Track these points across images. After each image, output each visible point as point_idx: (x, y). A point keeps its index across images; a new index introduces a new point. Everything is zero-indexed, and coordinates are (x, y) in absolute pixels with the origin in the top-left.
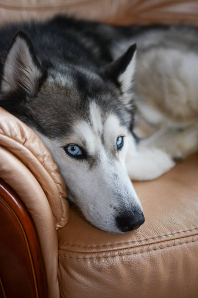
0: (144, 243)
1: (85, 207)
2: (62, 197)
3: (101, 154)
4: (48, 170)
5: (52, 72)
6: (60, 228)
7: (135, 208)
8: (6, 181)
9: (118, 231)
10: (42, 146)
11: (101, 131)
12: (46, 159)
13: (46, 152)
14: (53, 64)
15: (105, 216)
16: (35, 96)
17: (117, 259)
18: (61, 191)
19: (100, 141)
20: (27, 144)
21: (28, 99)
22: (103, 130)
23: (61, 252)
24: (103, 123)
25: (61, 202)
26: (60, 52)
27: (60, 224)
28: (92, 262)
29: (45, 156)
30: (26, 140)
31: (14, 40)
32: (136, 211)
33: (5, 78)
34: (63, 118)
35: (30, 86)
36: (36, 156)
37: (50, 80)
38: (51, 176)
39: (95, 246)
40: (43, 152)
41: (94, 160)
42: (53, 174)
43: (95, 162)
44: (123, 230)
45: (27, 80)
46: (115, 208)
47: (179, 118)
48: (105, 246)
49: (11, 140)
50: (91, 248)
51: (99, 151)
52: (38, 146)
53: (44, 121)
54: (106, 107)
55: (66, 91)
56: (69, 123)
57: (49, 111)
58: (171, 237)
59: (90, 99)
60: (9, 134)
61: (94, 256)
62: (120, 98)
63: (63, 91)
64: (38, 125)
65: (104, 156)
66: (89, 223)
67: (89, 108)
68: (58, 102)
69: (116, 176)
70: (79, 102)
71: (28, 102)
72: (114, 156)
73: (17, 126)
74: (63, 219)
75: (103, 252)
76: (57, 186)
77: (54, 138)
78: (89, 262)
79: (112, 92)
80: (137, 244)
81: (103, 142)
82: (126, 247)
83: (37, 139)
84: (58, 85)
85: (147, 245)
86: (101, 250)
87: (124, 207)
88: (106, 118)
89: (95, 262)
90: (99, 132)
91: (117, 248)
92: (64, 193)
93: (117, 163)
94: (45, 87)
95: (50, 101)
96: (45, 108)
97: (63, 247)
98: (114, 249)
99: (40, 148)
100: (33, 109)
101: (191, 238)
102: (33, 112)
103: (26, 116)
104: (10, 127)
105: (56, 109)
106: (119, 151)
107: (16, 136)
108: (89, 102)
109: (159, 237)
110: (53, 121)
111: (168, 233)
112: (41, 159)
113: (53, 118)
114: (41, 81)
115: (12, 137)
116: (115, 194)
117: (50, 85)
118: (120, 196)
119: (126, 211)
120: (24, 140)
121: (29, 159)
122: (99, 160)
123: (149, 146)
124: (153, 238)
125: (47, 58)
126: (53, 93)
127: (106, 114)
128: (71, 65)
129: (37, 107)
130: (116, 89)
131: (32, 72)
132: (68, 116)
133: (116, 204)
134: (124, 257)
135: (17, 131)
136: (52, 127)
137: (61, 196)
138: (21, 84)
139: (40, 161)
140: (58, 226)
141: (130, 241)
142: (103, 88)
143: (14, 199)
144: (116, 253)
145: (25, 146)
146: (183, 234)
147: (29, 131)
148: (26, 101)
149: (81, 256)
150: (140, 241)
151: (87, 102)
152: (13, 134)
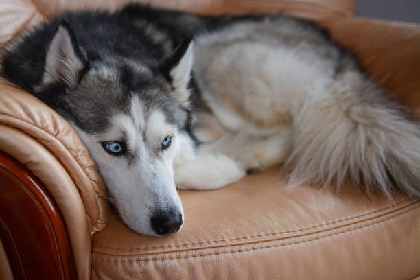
0: (182, 248)
1: (122, 208)
2: (99, 196)
3: (141, 151)
4: (81, 166)
5: (97, 64)
6: (97, 232)
7: (171, 208)
8: (35, 174)
9: (153, 233)
10: (77, 139)
11: (142, 126)
12: (80, 153)
13: (81, 147)
14: (101, 56)
15: (140, 217)
16: (76, 89)
17: (151, 264)
18: (97, 189)
19: (141, 138)
20: (59, 136)
21: (68, 91)
22: (146, 127)
23: (94, 255)
24: (146, 118)
25: (96, 202)
26: (111, 44)
27: (97, 228)
28: (124, 265)
29: (79, 150)
30: (58, 132)
31: (57, 30)
32: (172, 212)
33: (47, 69)
34: (102, 113)
35: (71, 78)
36: (69, 149)
37: (92, 72)
38: (85, 172)
39: (128, 248)
40: (77, 146)
41: (133, 157)
42: (87, 170)
43: (134, 160)
44: (159, 233)
45: (68, 72)
46: (150, 208)
47: (260, 123)
48: (138, 249)
49: (42, 131)
50: (124, 250)
51: (139, 148)
52: (72, 140)
53: (83, 115)
54: (150, 102)
55: (108, 84)
56: (108, 118)
57: (88, 104)
58: (213, 244)
59: (133, 94)
60: (40, 124)
61: (126, 259)
62: (172, 94)
63: (105, 84)
64: (77, 119)
65: (144, 154)
66: (126, 226)
67: (130, 103)
68: (98, 95)
69: (155, 174)
70: (120, 96)
71: (67, 95)
72: (157, 154)
73: (50, 118)
74: (99, 221)
75: (135, 255)
76: (92, 184)
77: (92, 134)
78: (120, 265)
79: (161, 87)
80: (174, 249)
81: (145, 139)
82: (162, 251)
83: (72, 133)
84: (100, 78)
85: (185, 250)
86: (134, 253)
87: (160, 207)
88: (150, 114)
89: (127, 265)
90: (140, 128)
91: (151, 252)
92: (102, 193)
93: (158, 162)
94: (86, 80)
95: (90, 95)
96: (84, 101)
97: (95, 250)
98: (148, 252)
99: (74, 142)
100: (73, 103)
101: (237, 248)
102: (72, 106)
103: (64, 109)
104: (41, 117)
105: (95, 104)
106: (164, 151)
107: (47, 127)
108: (131, 96)
109: (200, 243)
110: (91, 115)
111: (212, 240)
112: (74, 153)
113: (91, 113)
114: (82, 74)
115: (43, 129)
116: (152, 193)
117: (91, 77)
118: (156, 196)
119: (160, 211)
120: (56, 132)
121: (61, 152)
122: (139, 158)
123: (214, 152)
124: (193, 244)
125: (95, 50)
126: (94, 85)
127: (150, 110)
128: (120, 58)
129: (77, 100)
130: (167, 84)
131: (74, 64)
132: (107, 110)
133: (151, 203)
134: (159, 262)
135: (49, 122)
136: (90, 122)
137: (96, 196)
138: (62, 76)
139: (73, 155)
140: (96, 229)
141: (166, 245)
142: (151, 82)
143: (42, 192)
144: (150, 257)
145: (57, 138)
146: (229, 243)
147: (63, 124)
148: (65, 93)
149: (113, 259)
150: (177, 246)
151: (129, 96)
152: (45, 125)
